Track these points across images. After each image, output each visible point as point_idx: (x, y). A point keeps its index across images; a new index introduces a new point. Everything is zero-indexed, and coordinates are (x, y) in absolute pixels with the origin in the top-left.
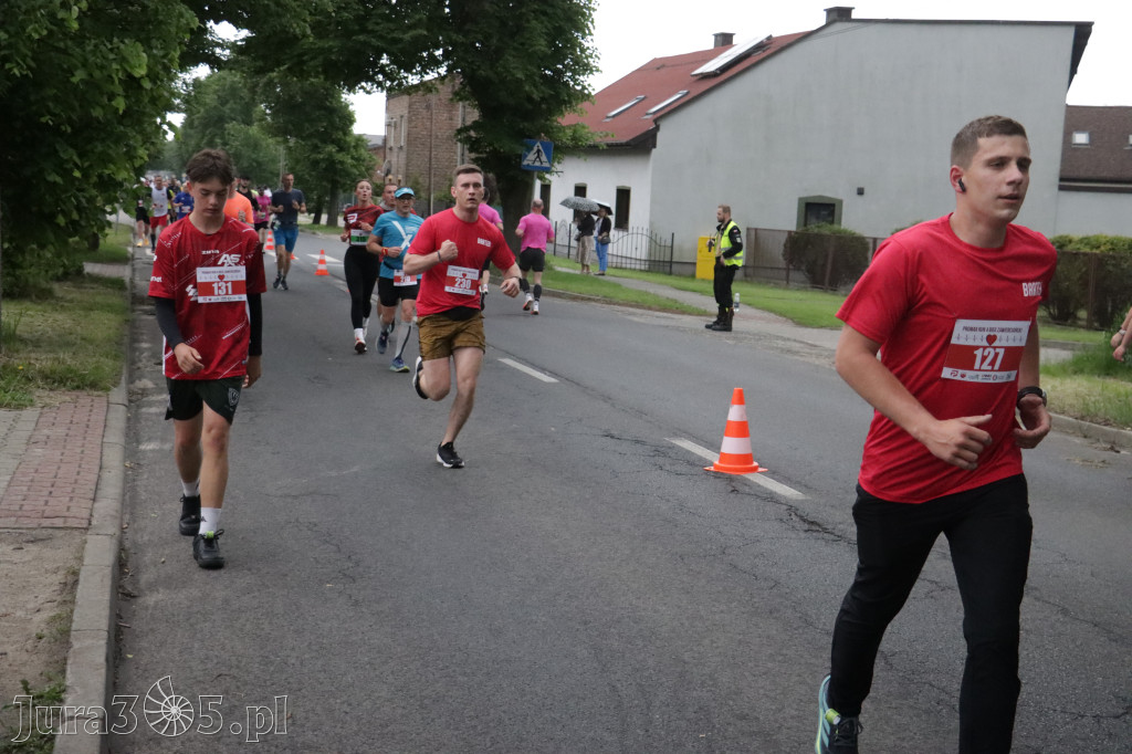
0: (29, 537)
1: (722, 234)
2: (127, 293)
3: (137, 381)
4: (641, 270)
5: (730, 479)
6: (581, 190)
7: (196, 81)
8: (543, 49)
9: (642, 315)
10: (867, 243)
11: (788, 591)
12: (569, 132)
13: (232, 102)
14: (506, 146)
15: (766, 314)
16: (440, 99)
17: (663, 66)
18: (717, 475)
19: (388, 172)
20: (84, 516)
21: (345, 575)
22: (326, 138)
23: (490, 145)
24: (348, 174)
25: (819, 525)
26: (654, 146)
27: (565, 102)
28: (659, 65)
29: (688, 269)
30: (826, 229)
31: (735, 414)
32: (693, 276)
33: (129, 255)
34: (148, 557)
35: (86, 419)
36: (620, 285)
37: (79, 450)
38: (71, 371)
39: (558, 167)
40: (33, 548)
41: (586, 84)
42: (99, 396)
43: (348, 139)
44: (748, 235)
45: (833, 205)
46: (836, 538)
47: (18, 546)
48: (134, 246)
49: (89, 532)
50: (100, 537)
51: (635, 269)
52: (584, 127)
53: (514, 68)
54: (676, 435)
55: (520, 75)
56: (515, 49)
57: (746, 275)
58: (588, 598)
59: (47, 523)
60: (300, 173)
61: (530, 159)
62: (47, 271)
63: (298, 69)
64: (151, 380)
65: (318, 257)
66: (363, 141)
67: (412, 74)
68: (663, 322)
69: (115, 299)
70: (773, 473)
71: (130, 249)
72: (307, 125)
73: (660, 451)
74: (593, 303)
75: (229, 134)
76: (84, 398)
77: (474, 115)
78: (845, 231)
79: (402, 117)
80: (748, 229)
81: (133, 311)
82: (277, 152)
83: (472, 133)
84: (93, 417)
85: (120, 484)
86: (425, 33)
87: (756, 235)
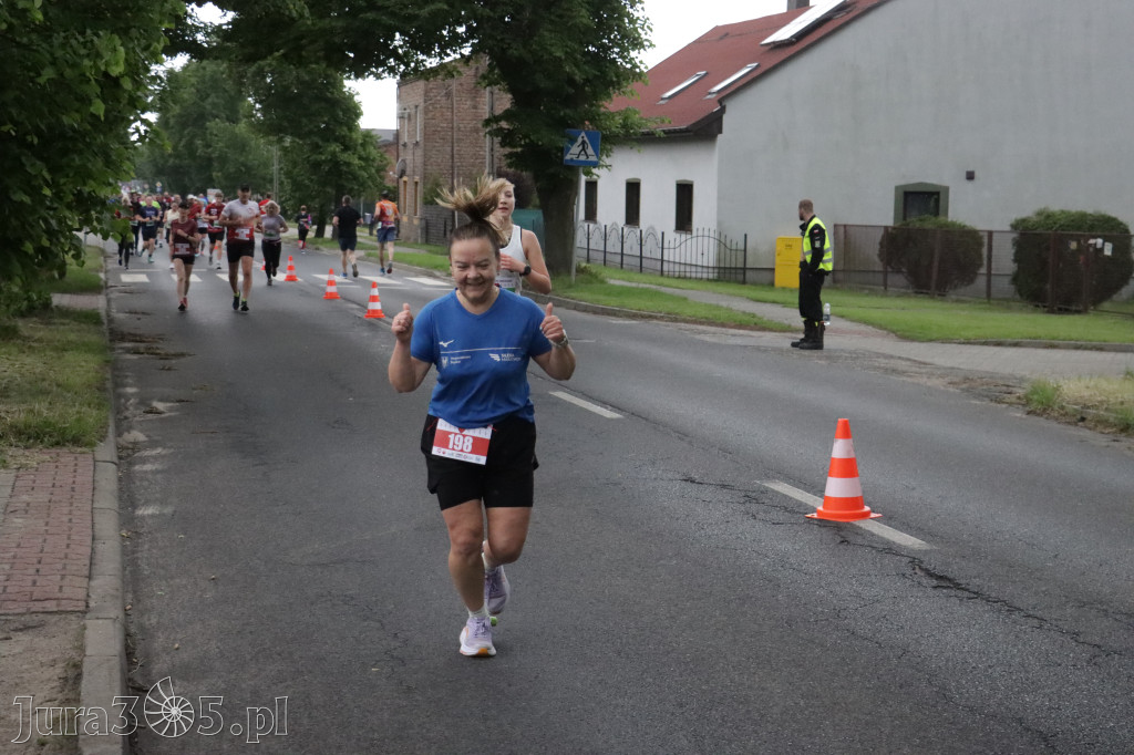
0: (17, 625)
1: (803, 235)
2: (105, 327)
3: (126, 434)
4: (708, 279)
5: (838, 528)
6: (633, 189)
7: (171, 72)
8: (585, 21)
9: (714, 333)
10: (981, 237)
11: (919, 660)
12: (619, 120)
13: (213, 95)
14: (545, 138)
15: (863, 327)
16: (461, 84)
17: (727, 34)
18: (823, 523)
19: (403, 173)
20: (80, 597)
21: (392, 657)
22: (328, 135)
23: (525, 137)
24: (355, 178)
25: (950, 580)
26: (721, 132)
27: (612, 84)
28: (722, 35)
29: (765, 276)
30: (930, 223)
31: (840, 449)
32: (772, 284)
33: (102, 283)
34: (160, 641)
35: (71, 480)
36: (685, 299)
37: (65, 519)
38: (47, 423)
39: (607, 161)
40: (24, 638)
41: (637, 61)
42: (84, 453)
43: (354, 135)
44: (835, 233)
45: (938, 193)
46: (972, 595)
47: (4, 635)
48: (106, 272)
49: (88, 616)
50: (100, 622)
51: (701, 279)
52: (636, 112)
53: (552, 45)
54: (768, 477)
55: (558, 54)
56: (552, 22)
57: (835, 281)
58: (681, 675)
59: (38, 606)
60: (300, 178)
61: (574, 152)
62: (8, 306)
63: (295, 56)
64: (141, 431)
65: (326, 277)
66: (371, 137)
67: (429, 56)
68: (739, 341)
69: (93, 337)
70: (888, 519)
71: (102, 276)
72: (304, 120)
73: (752, 497)
74: (655, 321)
75: (211, 134)
76: (67, 456)
77: (505, 102)
78: (953, 224)
79: (416, 107)
80: (835, 226)
81: (113, 349)
82: (270, 154)
83: (504, 124)
84: (78, 479)
85: (118, 558)
86: (446, 7)
87: (845, 234)
